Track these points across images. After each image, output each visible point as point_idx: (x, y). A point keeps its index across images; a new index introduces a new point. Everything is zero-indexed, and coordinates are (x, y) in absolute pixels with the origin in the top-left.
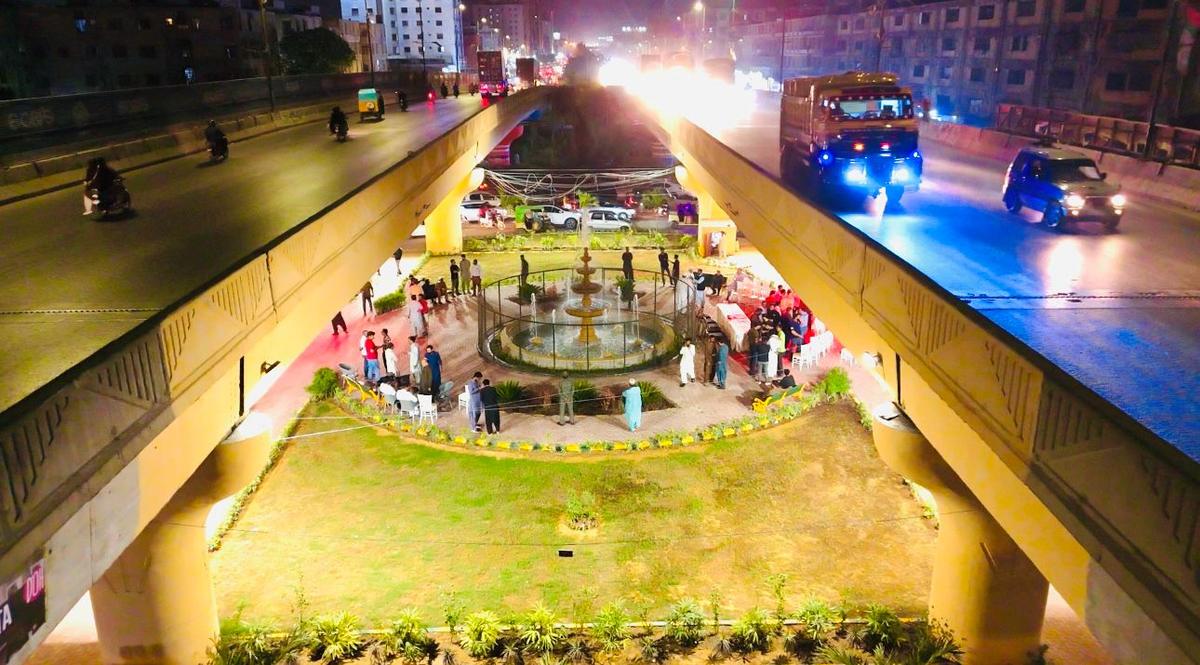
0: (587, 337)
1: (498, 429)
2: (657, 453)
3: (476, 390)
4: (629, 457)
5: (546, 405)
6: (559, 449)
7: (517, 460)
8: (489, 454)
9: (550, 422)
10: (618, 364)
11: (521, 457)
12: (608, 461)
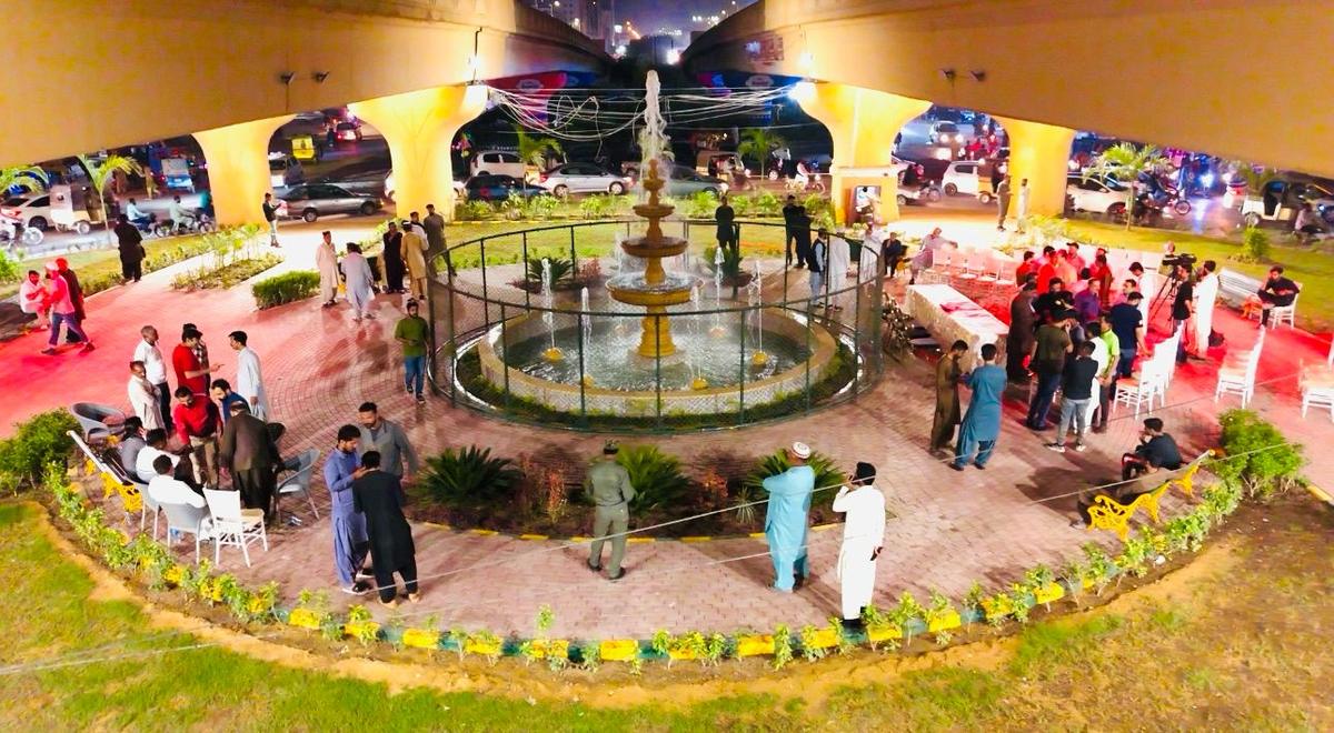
0: (656, 343)
1: (412, 588)
2: (868, 673)
3: (349, 478)
4: (787, 688)
5: (555, 507)
6: (576, 657)
7: (449, 697)
8: (371, 671)
9: (559, 560)
10: (726, 401)
11: (464, 684)
12: (724, 703)
